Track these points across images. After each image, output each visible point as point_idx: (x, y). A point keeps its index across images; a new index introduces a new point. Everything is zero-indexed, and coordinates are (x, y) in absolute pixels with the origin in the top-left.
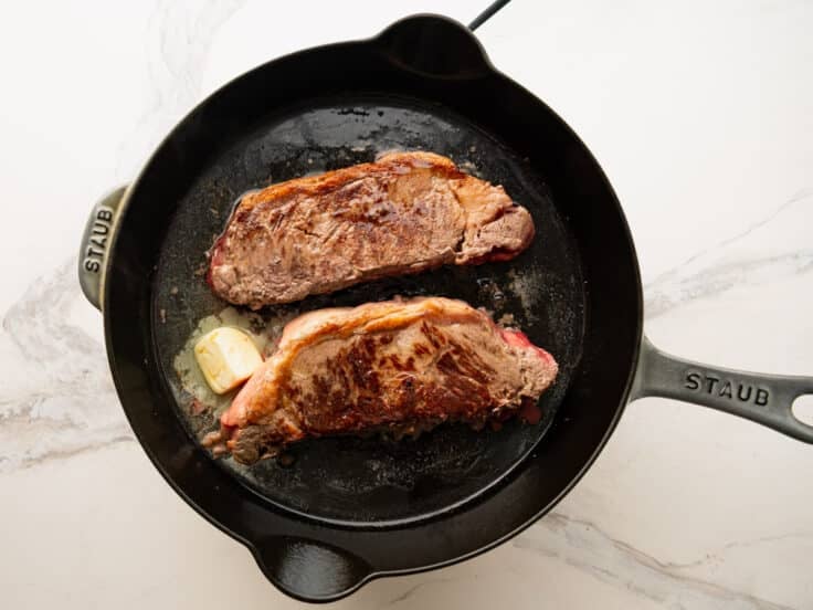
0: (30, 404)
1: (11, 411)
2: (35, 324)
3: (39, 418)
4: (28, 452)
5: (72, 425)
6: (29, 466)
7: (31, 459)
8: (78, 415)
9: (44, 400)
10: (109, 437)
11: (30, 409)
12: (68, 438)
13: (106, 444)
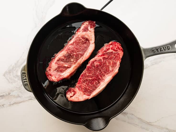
0: (10, 92)
1: (6, 94)
2: (10, 75)
3: (12, 95)
4: (10, 103)
5: (19, 97)
6: (10, 106)
7: (11, 104)
8: (20, 95)
9: (13, 91)
10: (27, 99)
11: (10, 93)
12: (19, 99)
13: (27, 101)
